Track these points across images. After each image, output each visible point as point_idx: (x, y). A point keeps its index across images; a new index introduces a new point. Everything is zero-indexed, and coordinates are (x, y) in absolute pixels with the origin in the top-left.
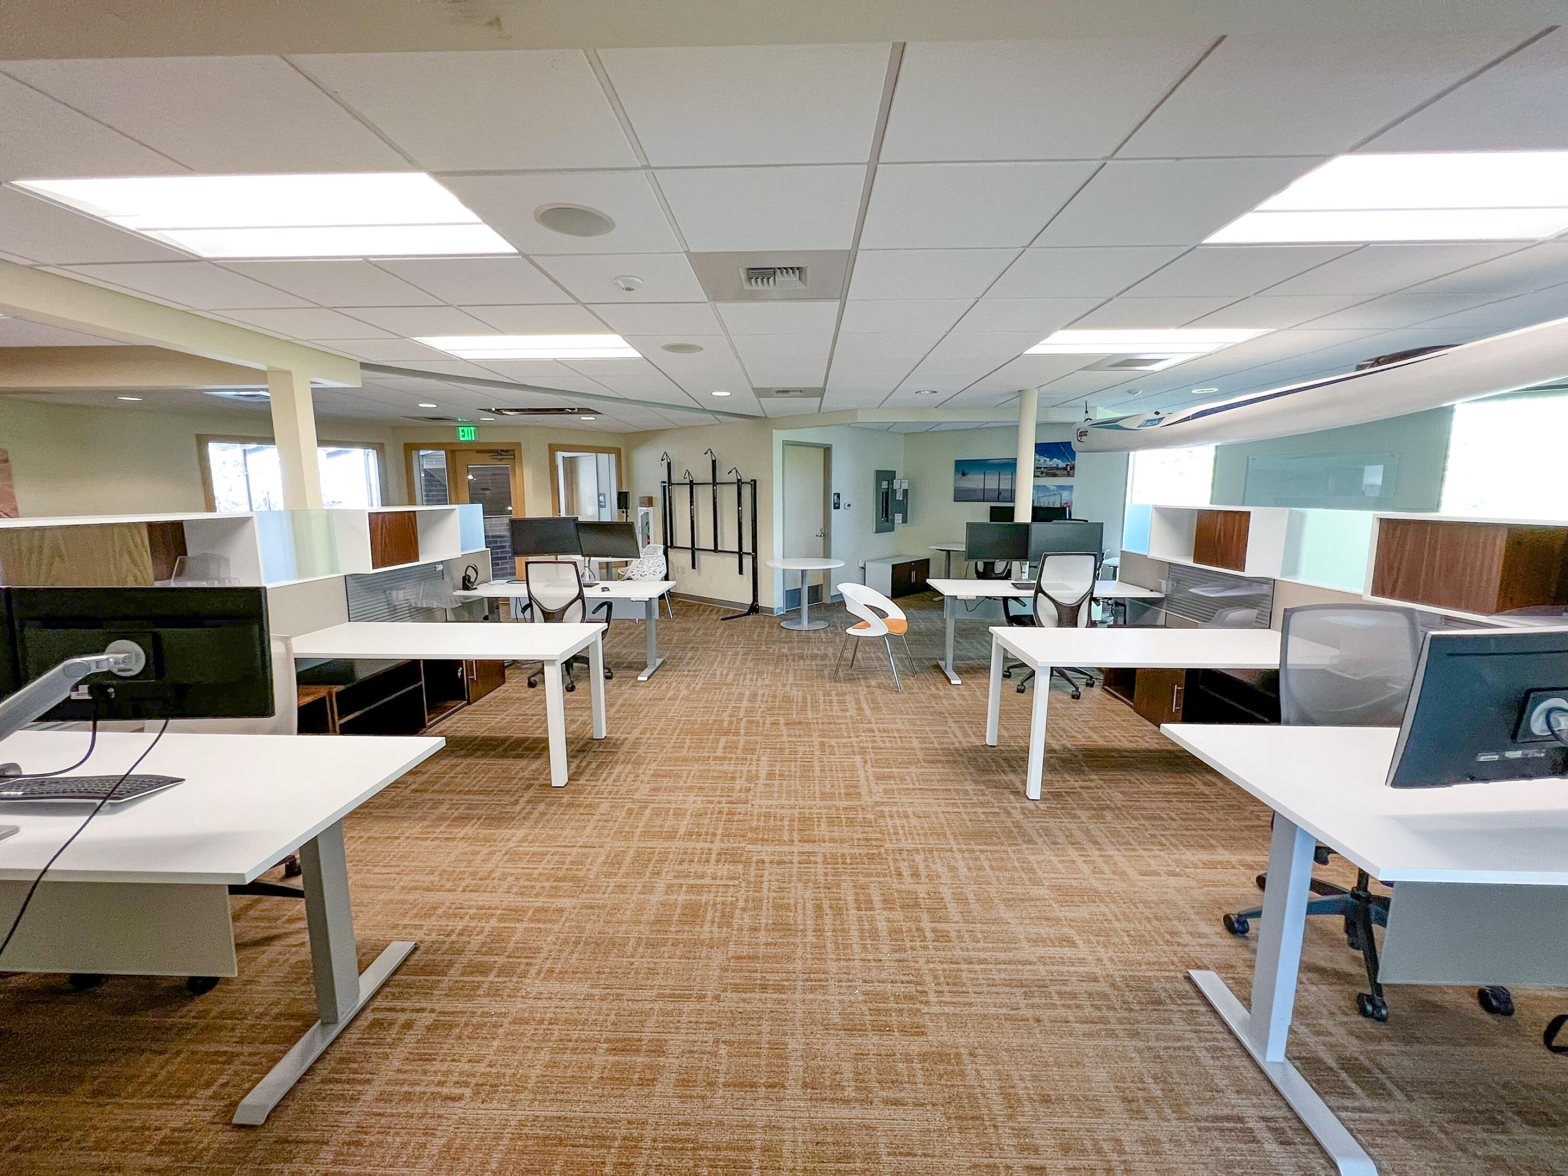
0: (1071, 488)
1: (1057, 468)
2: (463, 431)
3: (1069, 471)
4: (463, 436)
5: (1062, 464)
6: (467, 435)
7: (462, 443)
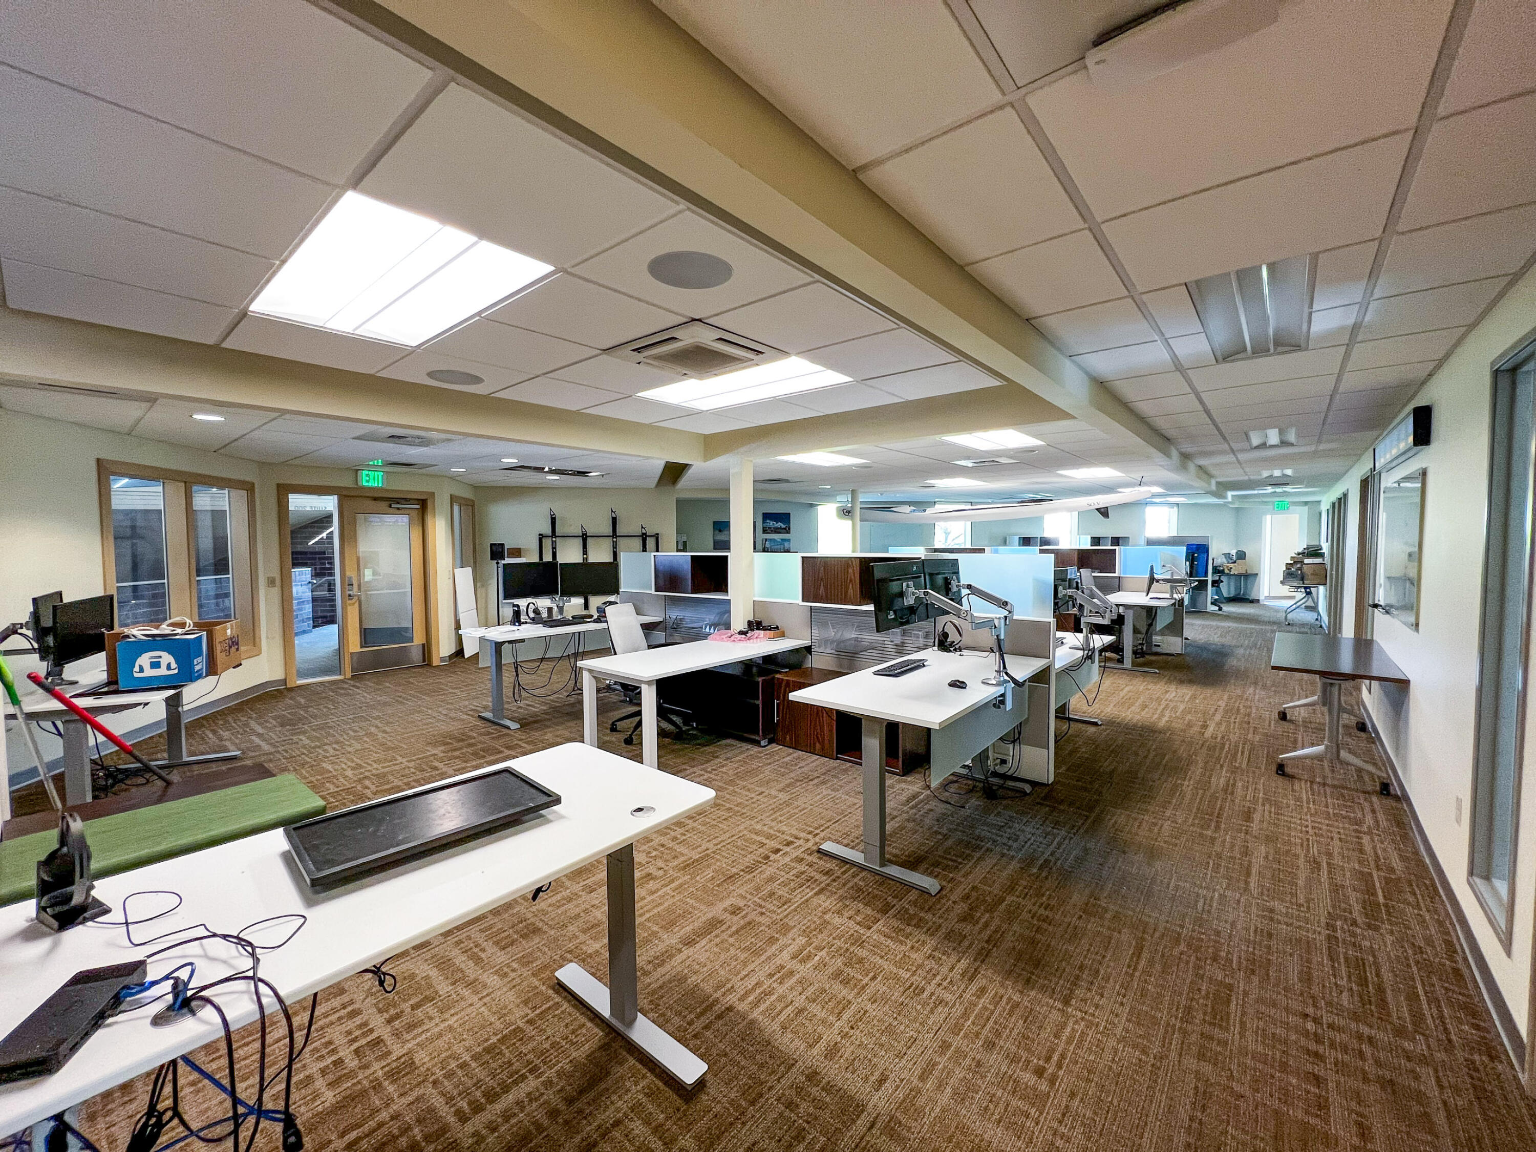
0: (789, 540)
1: (781, 528)
2: (368, 475)
3: (787, 530)
4: (368, 481)
5: (783, 526)
6: (372, 479)
7: (364, 488)
